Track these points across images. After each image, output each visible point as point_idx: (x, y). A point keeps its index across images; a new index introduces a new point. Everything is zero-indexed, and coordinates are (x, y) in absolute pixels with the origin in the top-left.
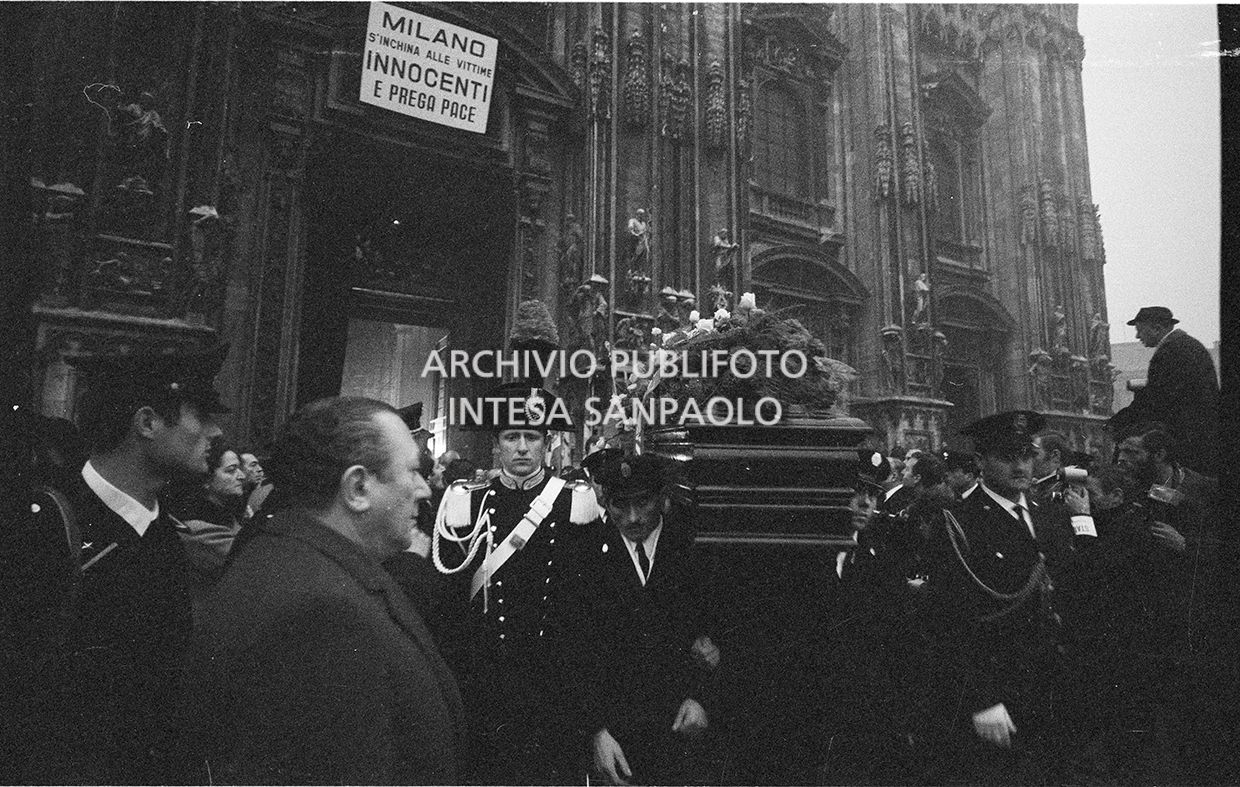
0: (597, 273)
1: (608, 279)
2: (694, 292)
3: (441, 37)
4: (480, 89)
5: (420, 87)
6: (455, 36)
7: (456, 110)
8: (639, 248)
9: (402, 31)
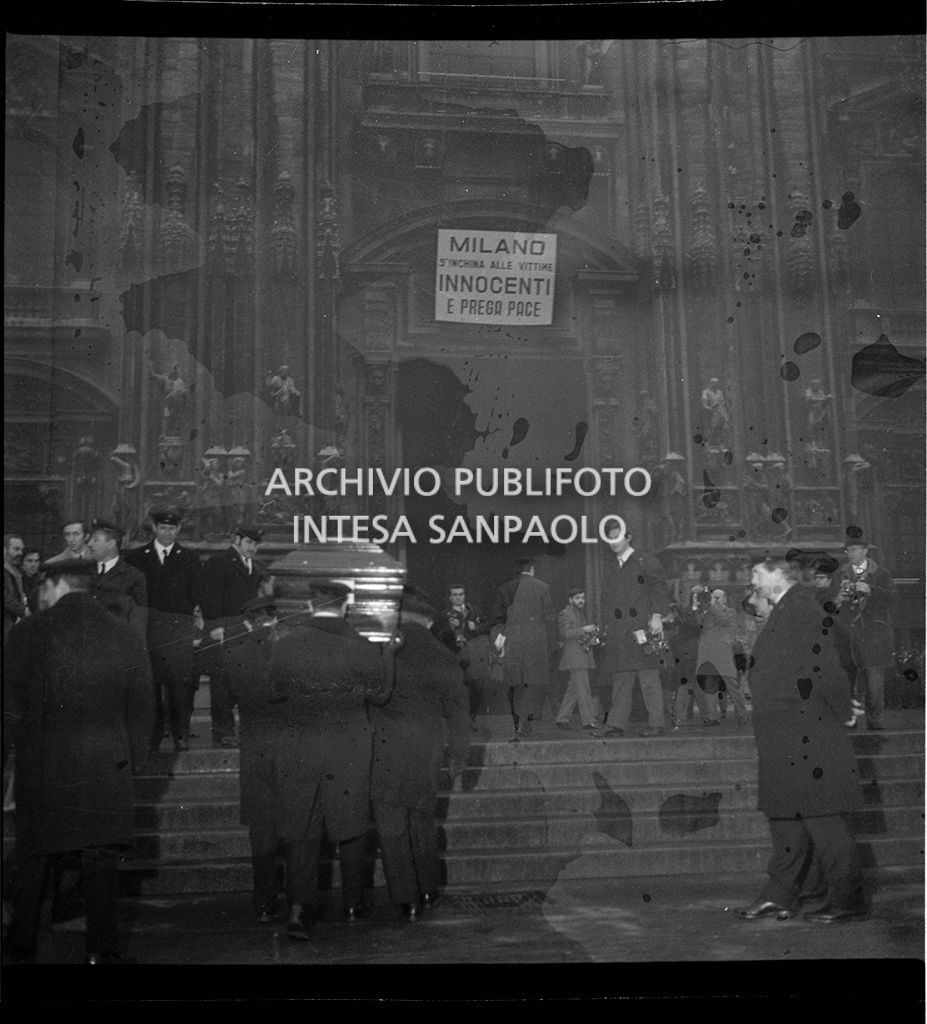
0: (672, 450)
1: (684, 454)
2: (784, 453)
3: (502, 247)
4: (543, 285)
5: (488, 296)
6: (516, 242)
7: (521, 308)
8: (715, 421)
9: (467, 250)
